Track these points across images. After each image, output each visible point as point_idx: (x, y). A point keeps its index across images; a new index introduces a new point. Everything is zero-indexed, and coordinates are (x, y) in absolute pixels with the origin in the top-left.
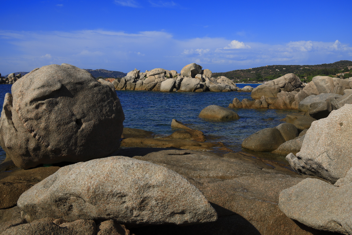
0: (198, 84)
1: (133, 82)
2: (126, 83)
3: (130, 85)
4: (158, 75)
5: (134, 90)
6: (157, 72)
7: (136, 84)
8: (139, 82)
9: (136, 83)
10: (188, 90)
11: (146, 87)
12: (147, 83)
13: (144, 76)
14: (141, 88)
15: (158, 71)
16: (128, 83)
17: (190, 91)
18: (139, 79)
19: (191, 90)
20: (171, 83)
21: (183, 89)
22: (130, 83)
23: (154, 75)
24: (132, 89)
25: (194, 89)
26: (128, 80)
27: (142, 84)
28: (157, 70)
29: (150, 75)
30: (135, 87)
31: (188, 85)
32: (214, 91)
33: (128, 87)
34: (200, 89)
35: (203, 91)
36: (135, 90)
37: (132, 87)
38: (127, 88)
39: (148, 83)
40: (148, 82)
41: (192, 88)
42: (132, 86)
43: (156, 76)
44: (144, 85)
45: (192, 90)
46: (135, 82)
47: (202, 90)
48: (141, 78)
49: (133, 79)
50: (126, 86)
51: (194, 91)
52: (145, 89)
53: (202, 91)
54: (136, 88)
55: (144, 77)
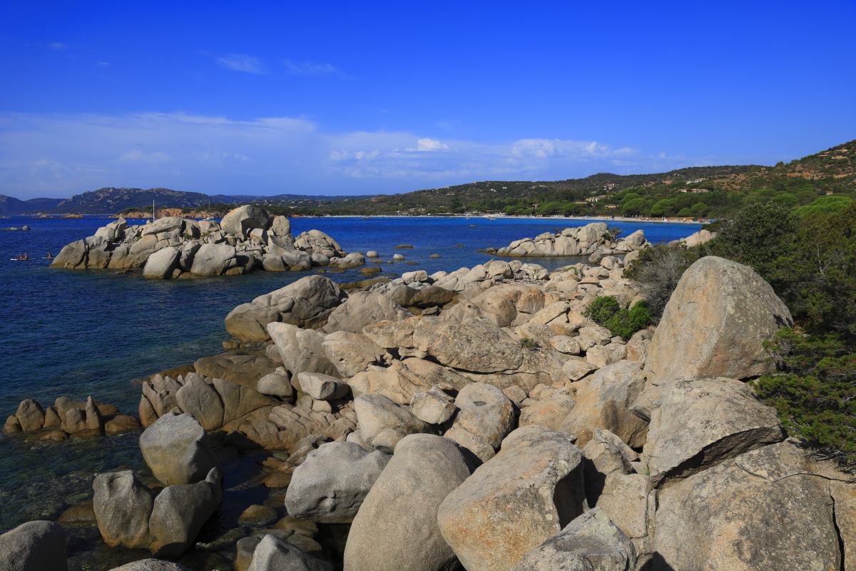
0: (231, 258)
1: (105, 250)
2: (87, 253)
3: (98, 258)
4: (164, 233)
5: (106, 267)
6: (164, 226)
7: (111, 255)
8: (122, 247)
9: (112, 252)
10: (207, 271)
11: (132, 261)
12: (135, 251)
13: (136, 236)
14: (121, 262)
15: (168, 222)
16: (92, 251)
17: (213, 274)
18: (123, 241)
19: (215, 272)
20: (169, 258)
21: (196, 269)
22: (99, 252)
23: (155, 233)
24: (101, 266)
25: (221, 270)
26: (93, 245)
27: (126, 252)
28: (166, 221)
29: (147, 232)
30: (108, 261)
31: (209, 261)
32: (272, 269)
33: (92, 261)
34: (236, 269)
35: (245, 272)
36: (110, 266)
37: (101, 261)
38: (89, 262)
39: (139, 252)
40: (138, 250)
41: (218, 268)
42: (100, 259)
43: (160, 235)
44: (130, 254)
45: (218, 271)
46: (111, 247)
47: (240, 269)
48: (128, 238)
49: (106, 243)
50: (88, 259)
51: (221, 274)
52: (131, 266)
53: (241, 272)
54: (111, 262)
55: (134, 237)
